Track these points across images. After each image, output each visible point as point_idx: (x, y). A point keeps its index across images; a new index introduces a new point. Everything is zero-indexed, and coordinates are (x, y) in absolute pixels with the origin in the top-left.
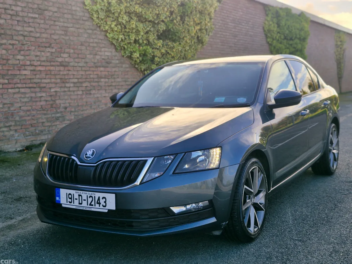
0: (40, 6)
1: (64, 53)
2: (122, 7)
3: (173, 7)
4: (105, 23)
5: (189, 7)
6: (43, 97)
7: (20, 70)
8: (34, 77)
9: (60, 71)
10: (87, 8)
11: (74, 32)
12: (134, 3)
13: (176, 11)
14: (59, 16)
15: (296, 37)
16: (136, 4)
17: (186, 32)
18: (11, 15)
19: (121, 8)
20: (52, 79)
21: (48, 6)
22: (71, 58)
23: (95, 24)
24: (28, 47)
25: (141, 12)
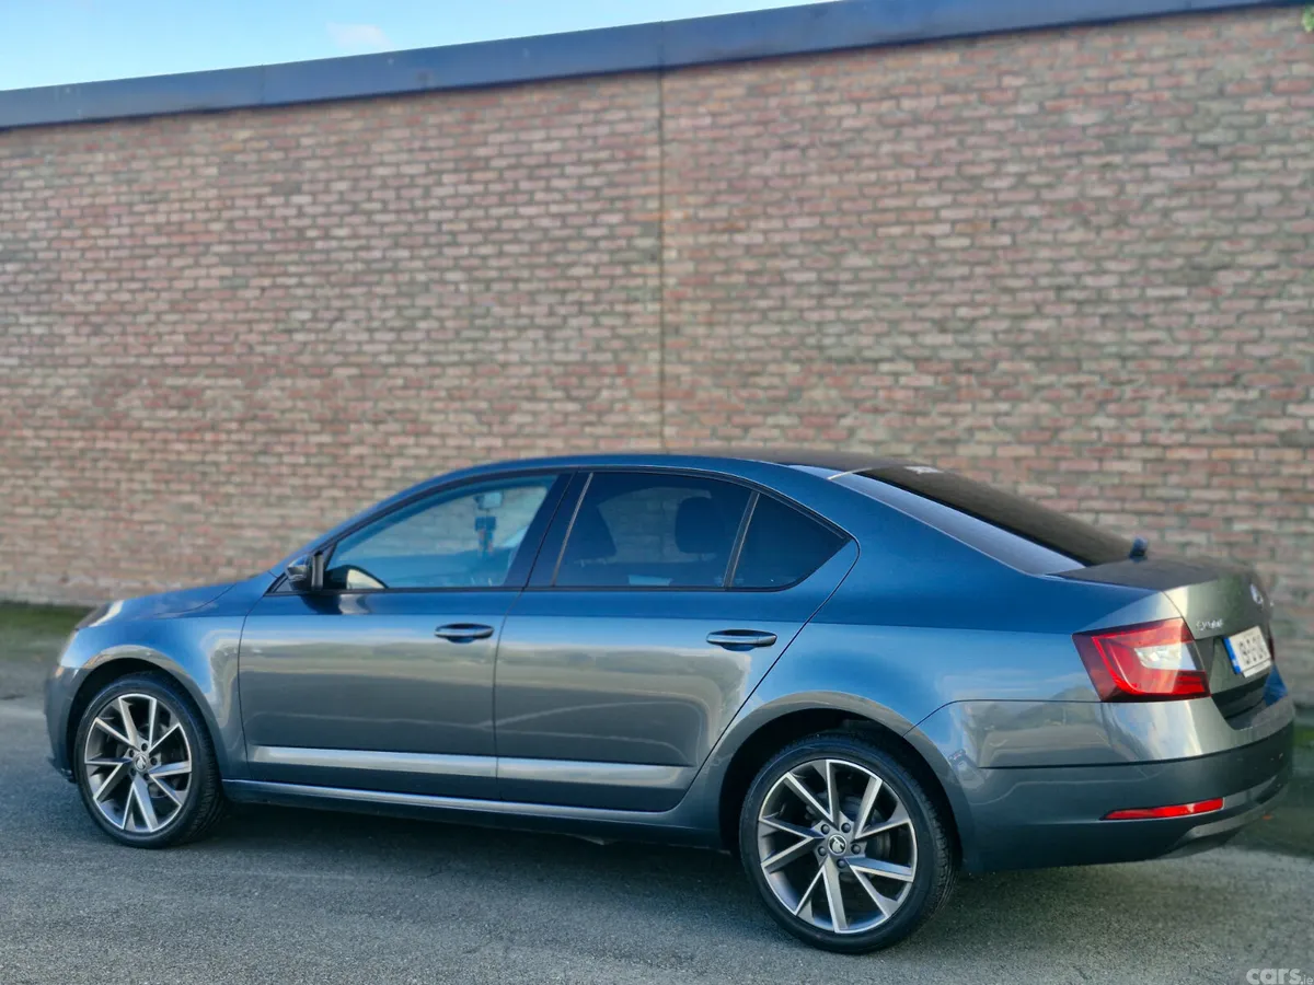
0: (1198, 260)
1: (1298, 402)
7: (1101, 460)
9: (1280, 462)
18: (1080, 303)
20: (1240, 488)
21: (1232, 253)
24: (1136, 391)
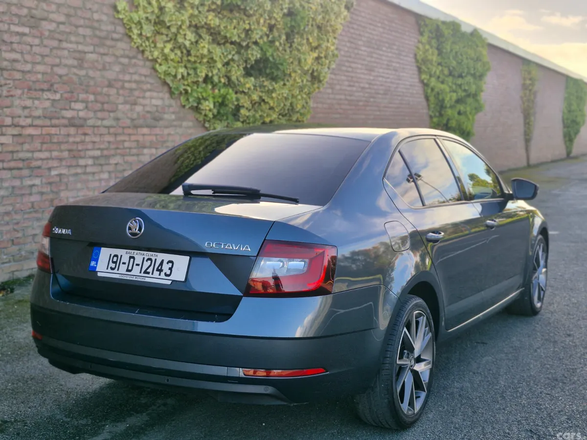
0: (34, 12)
1: (75, 102)
2: (185, 16)
3: (274, 17)
4: (153, 45)
5: (303, 18)
6: (36, 187)
8: (18, 148)
9: (68, 135)
10: (121, 16)
11: (97, 61)
12: (206, 8)
13: (280, 24)
14: (68, 30)
15: (468, 73)
16: (208, 11)
17: (296, 63)
19: (183, 18)
20: (54, 150)
21: (48, 11)
22: (89, 110)
23: (135, 46)
24: (9, 91)
25: (219, 26)
